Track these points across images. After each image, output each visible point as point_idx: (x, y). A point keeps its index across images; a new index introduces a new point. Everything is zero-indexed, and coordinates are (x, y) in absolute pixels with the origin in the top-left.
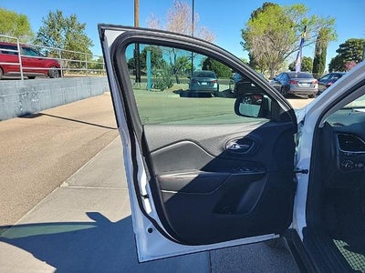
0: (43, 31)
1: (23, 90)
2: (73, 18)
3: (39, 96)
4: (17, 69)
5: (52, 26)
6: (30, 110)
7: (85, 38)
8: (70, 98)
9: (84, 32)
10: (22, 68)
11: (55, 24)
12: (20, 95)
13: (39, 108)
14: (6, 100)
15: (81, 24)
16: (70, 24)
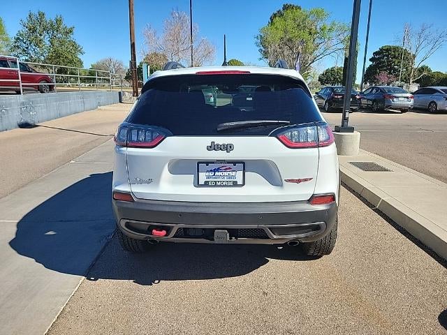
0: (21, 35)
1: (23, 104)
2: (59, 21)
3: (36, 109)
4: (18, 84)
5: (33, 30)
6: (29, 121)
7: (74, 45)
8: (64, 112)
9: (72, 37)
10: (21, 84)
11: (36, 27)
12: (21, 108)
13: (36, 121)
14: (10, 112)
15: (69, 27)
16: (54, 27)
